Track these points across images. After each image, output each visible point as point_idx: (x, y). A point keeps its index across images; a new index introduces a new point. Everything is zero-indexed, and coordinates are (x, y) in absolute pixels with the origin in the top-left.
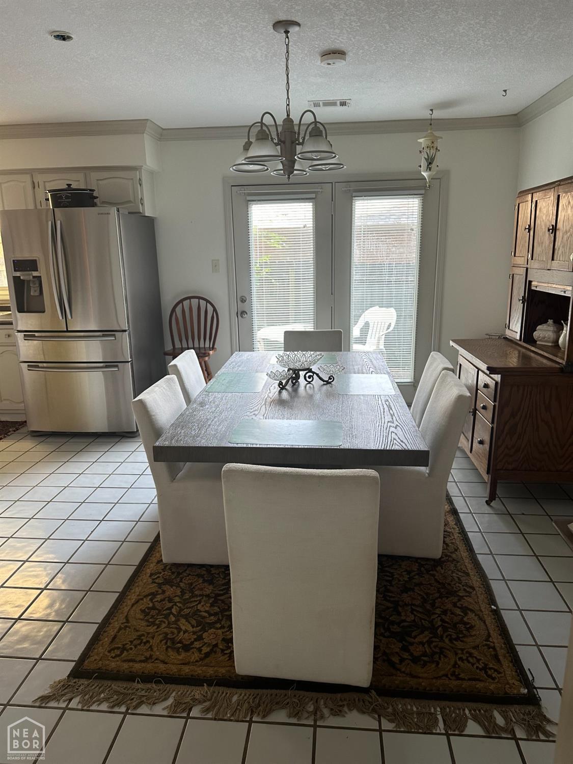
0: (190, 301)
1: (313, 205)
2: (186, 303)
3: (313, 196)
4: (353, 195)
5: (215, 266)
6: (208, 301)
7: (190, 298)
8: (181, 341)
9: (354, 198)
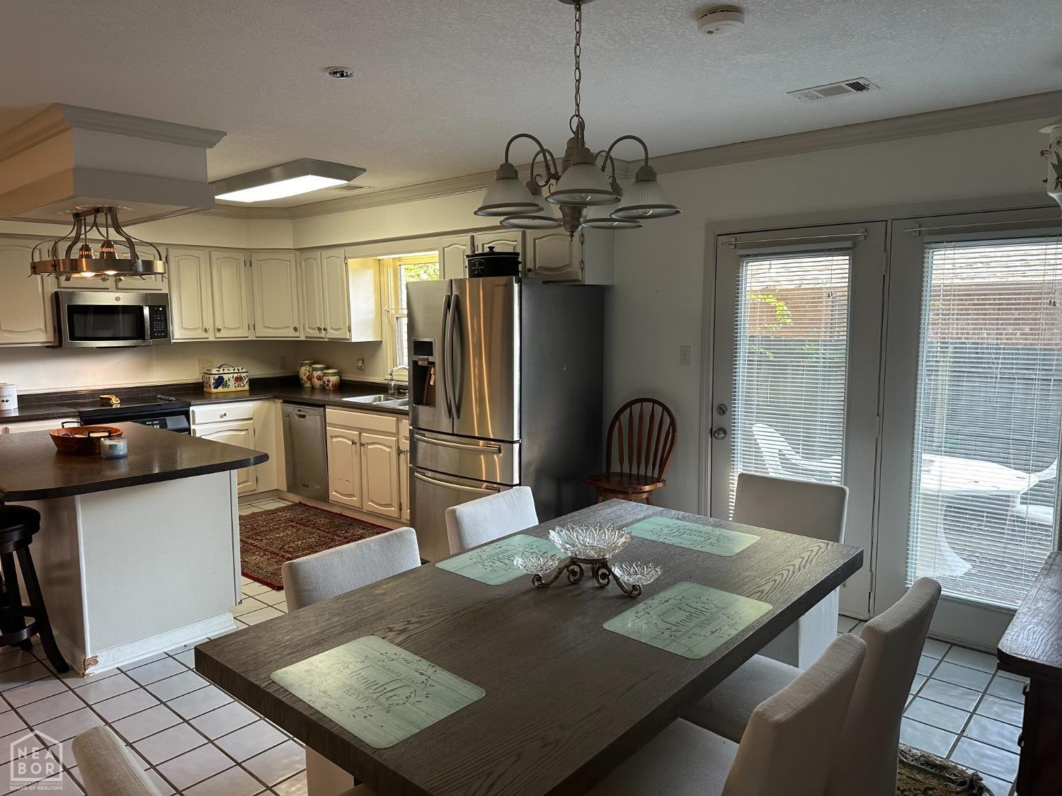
0: (642, 404)
1: (849, 260)
2: (637, 407)
3: (849, 244)
4: (925, 241)
5: (685, 356)
6: (665, 408)
7: (642, 400)
8: (621, 462)
9: (926, 245)
